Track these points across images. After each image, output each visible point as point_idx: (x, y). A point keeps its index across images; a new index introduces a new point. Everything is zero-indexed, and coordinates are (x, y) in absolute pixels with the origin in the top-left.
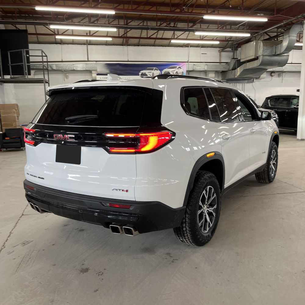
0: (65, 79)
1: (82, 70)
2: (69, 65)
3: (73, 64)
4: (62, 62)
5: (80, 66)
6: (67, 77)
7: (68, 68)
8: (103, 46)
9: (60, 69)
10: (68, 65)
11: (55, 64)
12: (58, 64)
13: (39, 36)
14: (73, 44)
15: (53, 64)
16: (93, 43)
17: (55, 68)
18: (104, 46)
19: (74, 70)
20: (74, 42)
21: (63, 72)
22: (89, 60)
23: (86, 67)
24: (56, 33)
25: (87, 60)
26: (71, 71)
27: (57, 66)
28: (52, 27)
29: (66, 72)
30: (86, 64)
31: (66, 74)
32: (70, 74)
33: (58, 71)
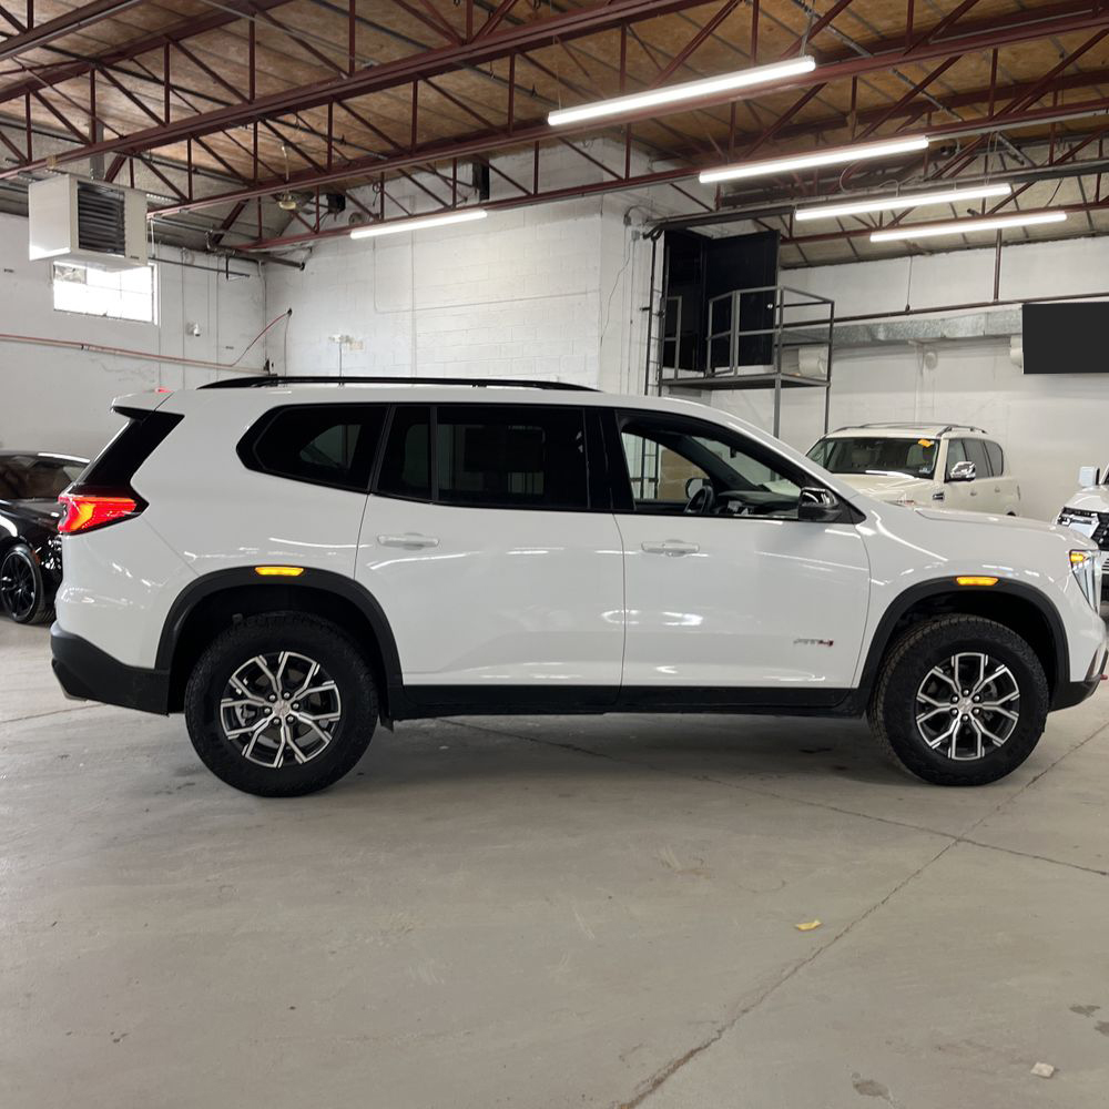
0: (925, 370)
2: (929, 321)
3: (943, 320)
4: (908, 312)
5: (966, 325)
6: (931, 365)
7: (925, 332)
8: (1078, 240)
9: (898, 338)
10: (926, 324)
11: (885, 324)
12: (894, 323)
13: (853, 239)
14: (969, 248)
15: (879, 325)
16: (1040, 236)
17: (881, 336)
18: (1083, 239)
19: (944, 339)
21: (918, 347)
22: (1001, 299)
23: (987, 324)
24: (873, 226)
25: (991, 300)
26: (946, 342)
27: (888, 328)
28: (802, 216)
29: (926, 347)
30: (988, 313)
31: (928, 351)
32: (940, 354)
33: (896, 344)
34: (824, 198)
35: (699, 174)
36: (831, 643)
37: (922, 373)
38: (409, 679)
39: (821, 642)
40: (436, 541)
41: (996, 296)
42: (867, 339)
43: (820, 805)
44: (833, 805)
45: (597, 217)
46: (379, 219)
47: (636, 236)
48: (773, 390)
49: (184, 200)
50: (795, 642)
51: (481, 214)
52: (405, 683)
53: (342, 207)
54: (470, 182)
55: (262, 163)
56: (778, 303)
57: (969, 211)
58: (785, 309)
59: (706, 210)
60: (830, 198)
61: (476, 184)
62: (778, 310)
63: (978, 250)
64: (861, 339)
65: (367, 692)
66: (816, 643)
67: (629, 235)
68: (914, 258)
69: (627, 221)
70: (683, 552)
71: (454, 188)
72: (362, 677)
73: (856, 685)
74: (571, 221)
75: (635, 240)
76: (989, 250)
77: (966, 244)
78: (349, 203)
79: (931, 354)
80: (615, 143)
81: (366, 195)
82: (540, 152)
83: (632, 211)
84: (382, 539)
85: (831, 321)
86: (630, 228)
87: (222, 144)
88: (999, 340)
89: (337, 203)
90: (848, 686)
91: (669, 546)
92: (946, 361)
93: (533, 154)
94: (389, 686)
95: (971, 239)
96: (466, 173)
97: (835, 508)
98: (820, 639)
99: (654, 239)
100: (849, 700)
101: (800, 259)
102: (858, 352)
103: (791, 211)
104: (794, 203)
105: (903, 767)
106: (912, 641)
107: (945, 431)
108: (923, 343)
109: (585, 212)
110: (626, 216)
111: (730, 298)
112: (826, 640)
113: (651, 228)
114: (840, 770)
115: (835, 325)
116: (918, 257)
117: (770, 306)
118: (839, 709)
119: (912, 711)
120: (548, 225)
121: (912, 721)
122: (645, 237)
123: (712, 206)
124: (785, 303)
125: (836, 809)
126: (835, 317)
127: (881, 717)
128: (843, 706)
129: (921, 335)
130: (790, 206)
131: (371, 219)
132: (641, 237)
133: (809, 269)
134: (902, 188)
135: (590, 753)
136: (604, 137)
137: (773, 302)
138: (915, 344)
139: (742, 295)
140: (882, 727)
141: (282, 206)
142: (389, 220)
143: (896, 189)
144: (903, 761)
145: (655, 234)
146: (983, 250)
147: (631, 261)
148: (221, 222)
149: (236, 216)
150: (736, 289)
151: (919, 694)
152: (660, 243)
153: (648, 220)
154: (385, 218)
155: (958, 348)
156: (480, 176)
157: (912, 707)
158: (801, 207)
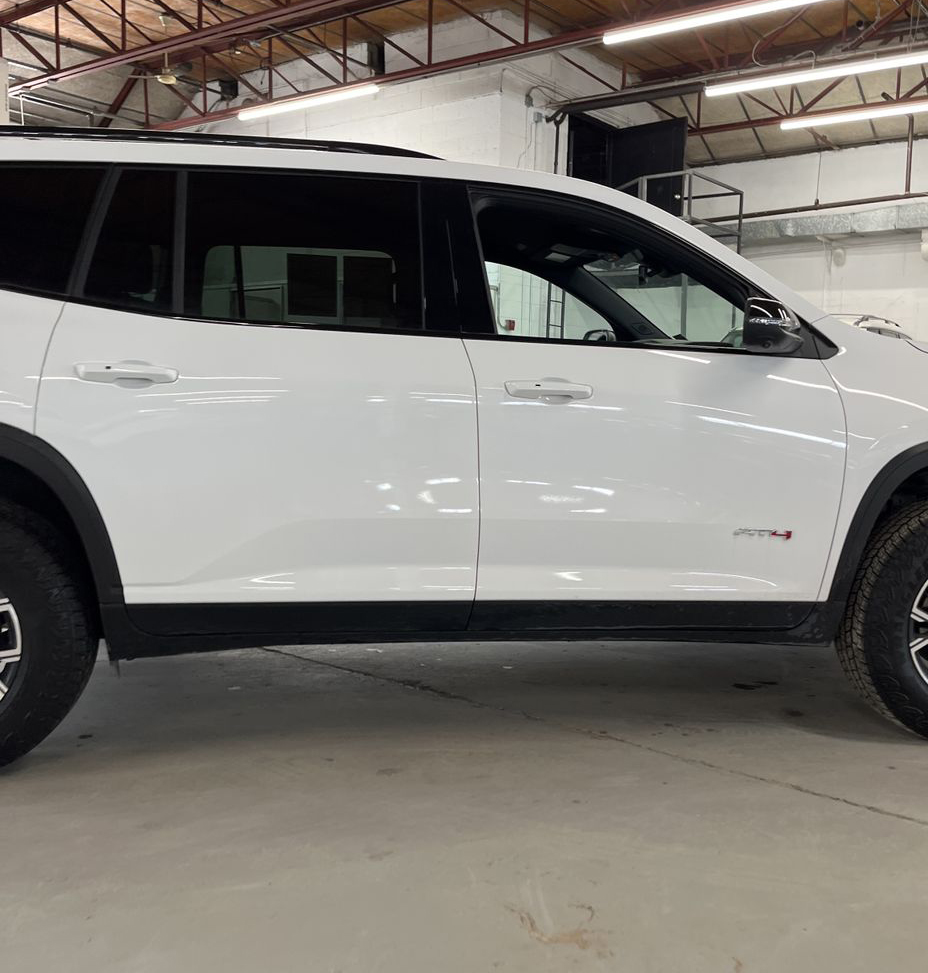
0: (834, 268)
1: (880, 229)
2: (838, 216)
3: (853, 213)
4: (817, 207)
5: (876, 218)
6: (839, 262)
7: (835, 227)
9: (808, 233)
10: (835, 218)
11: (792, 219)
12: (803, 218)
13: (760, 130)
14: (878, 143)
15: (788, 220)
17: (790, 232)
19: (853, 235)
20: (880, 135)
21: (826, 243)
22: (913, 191)
23: (899, 218)
24: (784, 114)
25: (902, 192)
26: (855, 238)
27: (797, 223)
28: (711, 92)
29: (834, 244)
30: (899, 206)
31: (835, 249)
32: (849, 251)
33: (804, 241)
34: (735, 73)
35: (602, 35)
36: (788, 535)
37: (830, 271)
38: (133, 595)
39: (774, 534)
40: (172, 374)
41: (908, 189)
42: (775, 235)
43: (774, 782)
44: (794, 780)
45: (497, 95)
46: (267, 98)
47: (538, 118)
48: (680, 288)
49: (51, 70)
50: (736, 534)
51: (372, 89)
52: (128, 600)
53: (235, 94)
54: (365, 62)
55: (130, 23)
56: (686, 195)
57: (884, 95)
58: (693, 201)
59: (612, 91)
60: (743, 72)
61: (371, 64)
62: (686, 202)
63: (888, 144)
64: (769, 235)
65: (64, 615)
66: (767, 534)
67: (531, 118)
68: (823, 153)
69: (529, 102)
70: (568, 397)
71: (344, 64)
72: (56, 591)
73: (824, 597)
74: (470, 100)
75: (536, 122)
76: (898, 144)
77: (875, 137)
78: (242, 89)
79: (840, 251)
80: (514, 17)
81: (258, 79)
82: (434, 28)
83: (534, 91)
84: (82, 369)
85: (740, 217)
86: (532, 110)
87: (96, 13)
88: (908, 236)
89: (230, 89)
90: (812, 599)
91: (546, 387)
92: (856, 259)
93: (426, 31)
94: (101, 605)
95: (882, 131)
96: (359, 51)
97: (797, 331)
98: (773, 529)
99: (558, 124)
100: (813, 619)
101: (706, 156)
102: (765, 250)
103: (698, 89)
104: (703, 79)
105: (889, 715)
106: (904, 532)
107: (862, 320)
108: (832, 240)
109: (484, 88)
110: (528, 96)
111: (637, 184)
112: (781, 531)
113: (554, 112)
114: (794, 716)
115: (744, 221)
116: (827, 152)
117: (678, 197)
118: (798, 632)
119: (903, 634)
120: (445, 105)
121: (904, 650)
122: (548, 120)
123: (618, 88)
124: (693, 195)
125: (799, 789)
126: (744, 212)
127: (858, 643)
128: (805, 628)
129: (830, 230)
130: (700, 83)
131: (260, 99)
132: (544, 120)
133: (716, 166)
134: (818, 60)
135: (443, 693)
136: (502, 9)
137: (681, 194)
138: (824, 240)
139: (648, 181)
140: (861, 657)
141: (160, 80)
142: (277, 99)
143: (813, 61)
144: (890, 708)
145: (558, 118)
146: (893, 144)
147: (533, 143)
148: (108, 107)
149: (123, 101)
150: (642, 176)
151: (915, 609)
152: (564, 127)
153: (550, 103)
154: (274, 97)
155: (866, 245)
156: (375, 57)
157: (904, 628)
158: (711, 83)
